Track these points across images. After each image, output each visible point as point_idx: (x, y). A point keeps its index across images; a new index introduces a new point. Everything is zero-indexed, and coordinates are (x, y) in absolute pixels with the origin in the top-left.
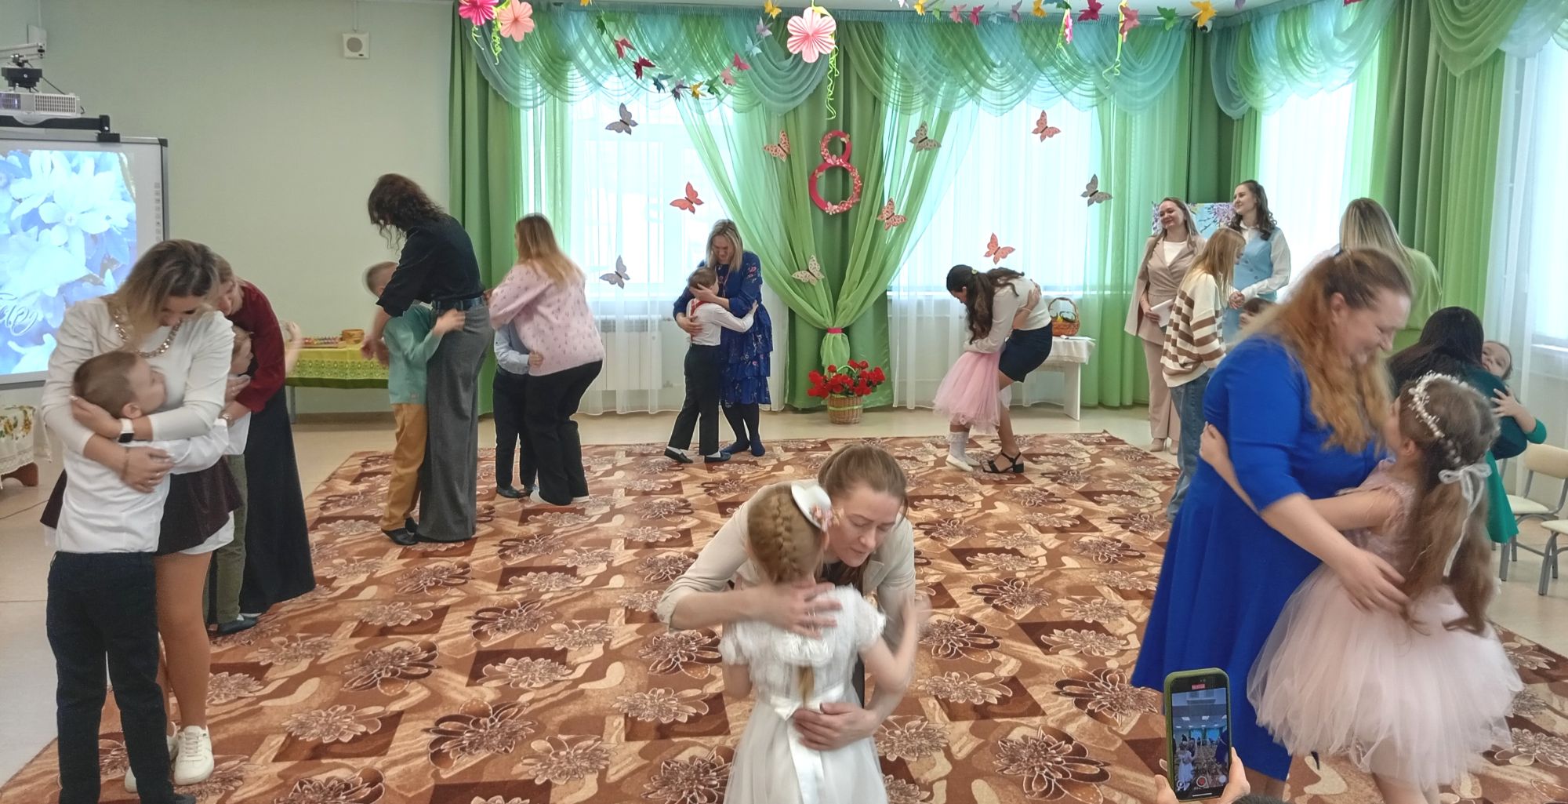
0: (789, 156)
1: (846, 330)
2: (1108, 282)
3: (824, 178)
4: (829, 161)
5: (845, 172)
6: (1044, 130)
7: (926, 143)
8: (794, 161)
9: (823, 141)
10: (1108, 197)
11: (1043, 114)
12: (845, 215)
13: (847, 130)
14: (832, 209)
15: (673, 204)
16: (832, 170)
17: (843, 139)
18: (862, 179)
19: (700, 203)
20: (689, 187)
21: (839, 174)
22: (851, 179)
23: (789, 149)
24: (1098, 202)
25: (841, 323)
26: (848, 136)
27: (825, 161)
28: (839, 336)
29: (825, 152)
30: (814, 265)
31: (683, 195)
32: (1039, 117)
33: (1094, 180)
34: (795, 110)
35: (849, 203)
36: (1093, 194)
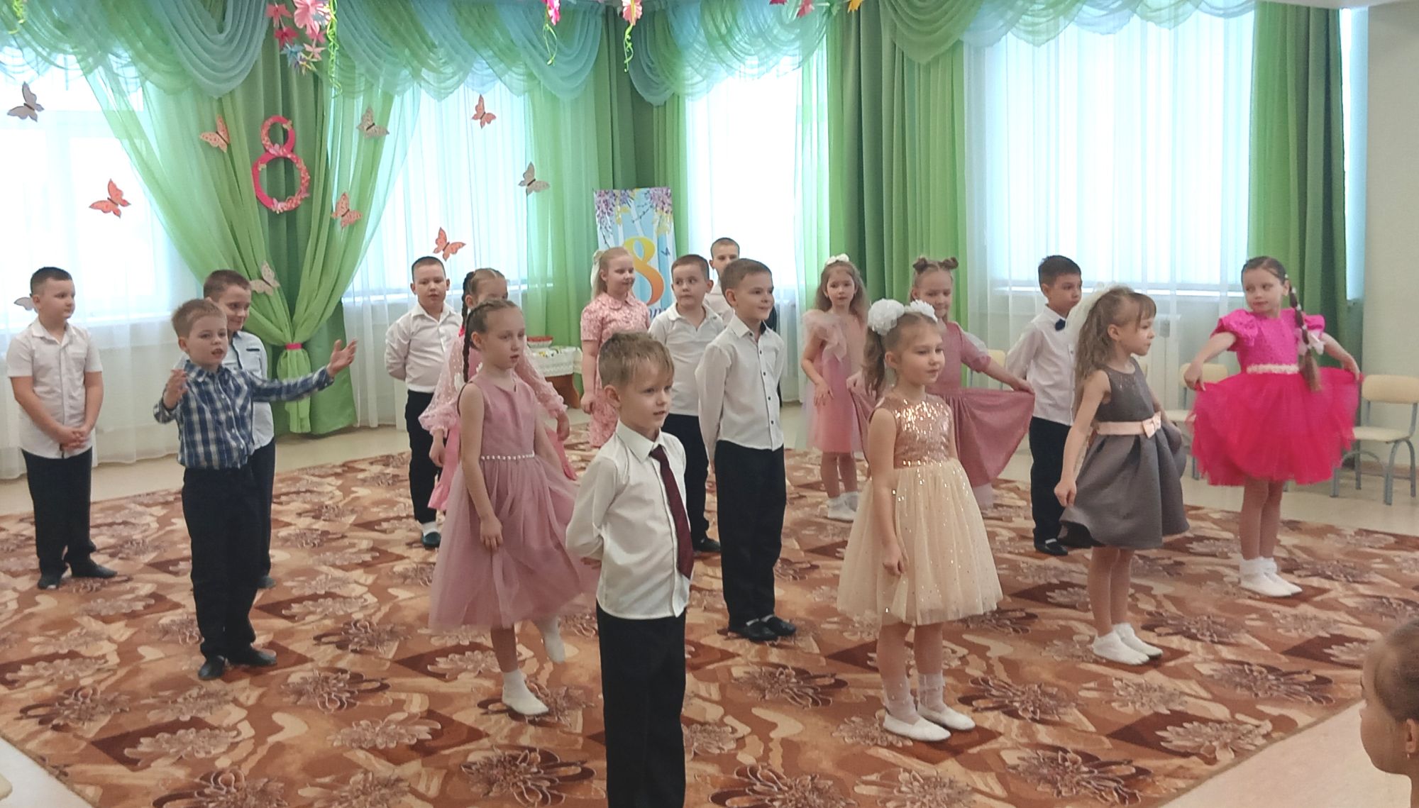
0: (229, 145)
1: (304, 346)
2: (550, 273)
3: (265, 172)
4: (272, 151)
5: (289, 164)
6: (483, 117)
7: (374, 131)
8: (235, 150)
9: (263, 127)
10: (546, 185)
11: (481, 99)
12: (291, 215)
13: (288, 115)
14: (279, 207)
15: (93, 206)
16: (273, 162)
17: (285, 126)
18: (310, 170)
19: (125, 203)
20: (112, 186)
21: (282, 165)
22: (296, 172)
23: (228, 137)
24: (537, 191)
25: (299, 339)
26: (290, 122)
27: (267, 151)
28: (300, 351)
29: (266, 141)
30: (268, 273)
31: (105, 196)
32: (476, 103)
33: (530, 169)
34: (232, 93)
35: (297, 200)
36: (530, 182)
